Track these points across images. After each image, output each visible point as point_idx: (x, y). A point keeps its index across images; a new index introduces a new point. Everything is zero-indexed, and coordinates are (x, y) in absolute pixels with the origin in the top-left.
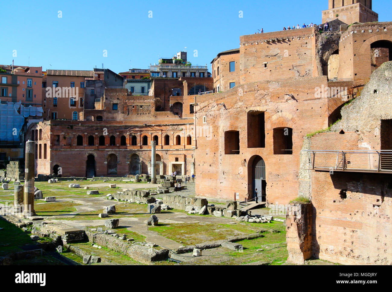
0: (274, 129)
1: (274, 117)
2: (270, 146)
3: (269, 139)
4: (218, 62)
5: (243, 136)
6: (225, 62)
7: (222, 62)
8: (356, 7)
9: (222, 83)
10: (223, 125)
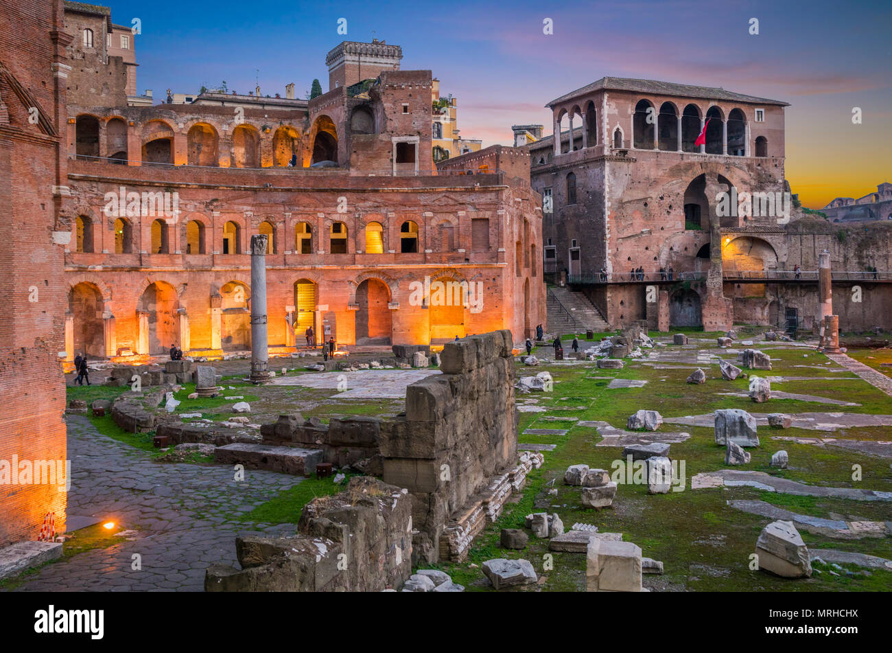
5: (523, 251)
10: (516, 231)
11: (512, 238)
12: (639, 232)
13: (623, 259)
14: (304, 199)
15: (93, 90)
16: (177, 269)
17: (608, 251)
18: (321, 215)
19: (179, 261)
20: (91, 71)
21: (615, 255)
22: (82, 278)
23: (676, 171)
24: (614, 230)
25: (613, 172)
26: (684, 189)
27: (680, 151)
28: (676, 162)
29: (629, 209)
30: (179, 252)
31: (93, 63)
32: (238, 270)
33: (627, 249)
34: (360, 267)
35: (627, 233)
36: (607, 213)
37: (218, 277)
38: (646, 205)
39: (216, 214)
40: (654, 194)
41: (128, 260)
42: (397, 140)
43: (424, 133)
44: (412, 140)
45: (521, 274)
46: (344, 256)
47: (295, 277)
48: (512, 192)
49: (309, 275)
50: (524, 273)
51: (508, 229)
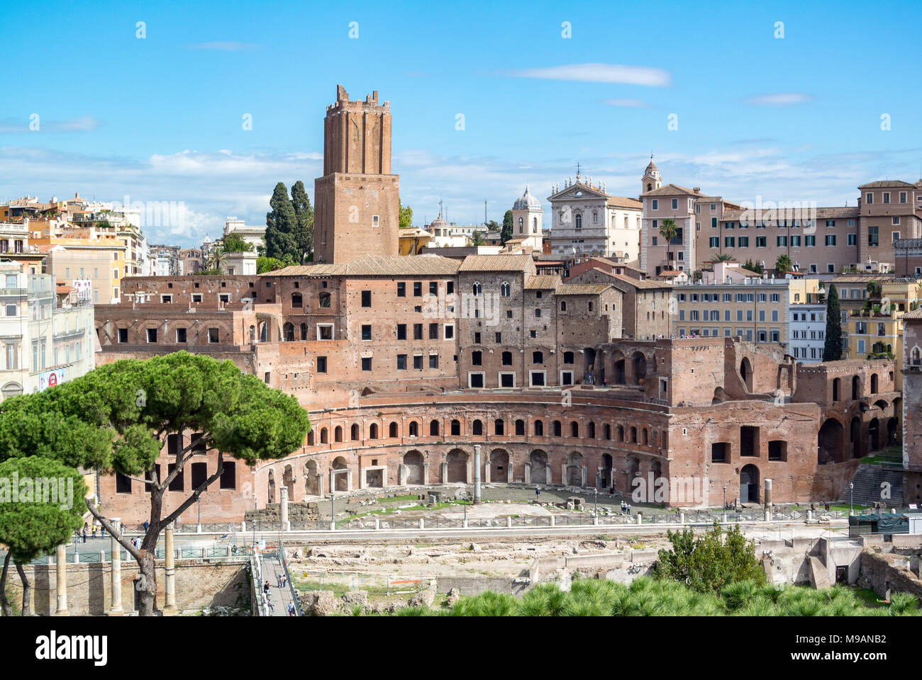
0: (769, 442)
1: (770, 432)
2: (766, 455)
3: (764, 449)
4: (325, 285)
5: (735, 448)
6: (353, 289)
7: (349, 289)
8: (394, 180)
9: (349, 324)
10: (710, 437)
11: (700, 442)
13: (920, 452)
14: (606, 412)
15: (593, 334)
16: (546, 444)
17: (905, 445)
18: (613, 421)
19: (547, 440)
20: (591, 324)
22: (497, 447)
30: (547, 436)
31: (593, 320)
32: (575, 446)
34: (627, 450)
37: (567, 449)
39: (566, 417)
41: (521, 439)
42: (660, 378)
43: (669, 375)
44: (666, 379)
45: (729, 462)
46: (622, 444)
47: (602, 452)
48: (697, 415)
49: (609, 453)
50: (739, 461)
51: (686, 438)
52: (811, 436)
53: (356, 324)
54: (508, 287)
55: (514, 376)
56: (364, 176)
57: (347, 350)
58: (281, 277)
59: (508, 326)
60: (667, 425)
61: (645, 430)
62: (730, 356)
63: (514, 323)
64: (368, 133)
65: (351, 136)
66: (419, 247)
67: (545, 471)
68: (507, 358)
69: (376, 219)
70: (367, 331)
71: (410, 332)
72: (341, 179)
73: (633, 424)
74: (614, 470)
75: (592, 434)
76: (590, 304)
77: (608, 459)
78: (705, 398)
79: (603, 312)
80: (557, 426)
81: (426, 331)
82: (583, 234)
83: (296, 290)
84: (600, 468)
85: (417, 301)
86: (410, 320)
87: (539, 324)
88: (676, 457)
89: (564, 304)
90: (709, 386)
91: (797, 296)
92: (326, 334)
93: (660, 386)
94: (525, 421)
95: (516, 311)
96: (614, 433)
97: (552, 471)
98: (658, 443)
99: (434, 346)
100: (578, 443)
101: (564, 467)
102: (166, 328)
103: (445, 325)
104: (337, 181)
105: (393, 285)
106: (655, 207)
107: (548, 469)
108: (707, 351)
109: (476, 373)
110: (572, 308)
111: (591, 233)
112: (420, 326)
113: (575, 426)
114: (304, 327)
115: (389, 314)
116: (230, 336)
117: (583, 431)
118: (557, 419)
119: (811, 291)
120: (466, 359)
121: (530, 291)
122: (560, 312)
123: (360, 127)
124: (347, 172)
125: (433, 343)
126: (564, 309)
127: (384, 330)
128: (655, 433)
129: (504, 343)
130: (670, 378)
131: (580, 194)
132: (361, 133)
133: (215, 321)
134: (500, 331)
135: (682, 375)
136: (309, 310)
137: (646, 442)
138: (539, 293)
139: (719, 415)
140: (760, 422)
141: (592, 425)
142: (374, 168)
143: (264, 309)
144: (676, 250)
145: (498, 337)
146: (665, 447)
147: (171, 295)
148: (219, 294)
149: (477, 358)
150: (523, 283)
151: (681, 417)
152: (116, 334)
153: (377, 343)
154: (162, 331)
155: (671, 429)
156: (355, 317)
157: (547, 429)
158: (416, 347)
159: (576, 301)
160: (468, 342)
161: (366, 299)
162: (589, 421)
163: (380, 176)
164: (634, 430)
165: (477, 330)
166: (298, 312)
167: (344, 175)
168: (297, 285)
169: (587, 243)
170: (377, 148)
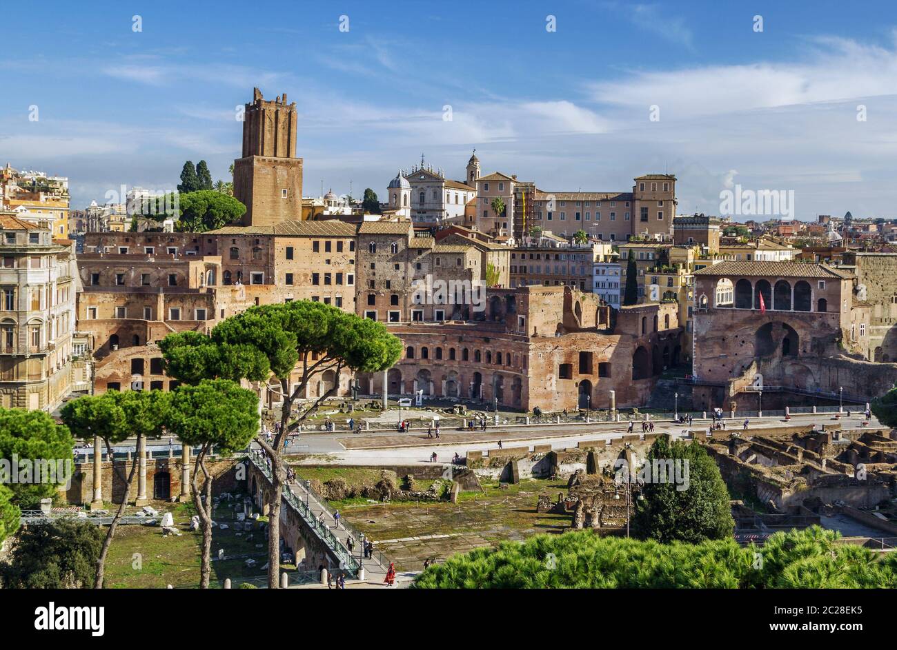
0: (599, 364)
1: (600, 356)
2: (597, 374)
3: (596, 369)
4: (257, 242)
5: (576, 367)
6: (280, 244)
7: (276, 246)
8: (299, 163)
9: (276, 272)
10: (558, 360)
11: (550, 364)
12: (718, 355)
13: (705, 370)
14: (477, 341)
16: (429, 365)
17: (694, 365)
18: (482, 348)
19: (431, 362)
21: (699, 368)
23: (749, 321)
24: (698, 353)
25: (699, 321)
26: (754, 331)
27: (753, 309)
28: (749, 314)
29: (710, 342)
30: (431, 359)
31: (460, 272)
32: (453, 366)
33: (707, 366)
34: (493, 370)
35: (707, 356)
36: (694, 344)
37: (446, 369)
38: (724, 340)
39: (446, 345)
40: (730, 334)
41: (411, 361)
42: (519, 316)
43: (527, 314)
44: (524, 317)
45: (571, 378)
46: (489, 365)
47: (474, 371)
48: (548, 344)
49: (478, 371)
50: (578, 378)
51: (541, 361)
52: (628, 359)
53: (281, 273)
54: (396, 246)
55: (400, 314)
56: (276, 158)
57: (275, 292)
58: (222, 235)
59: (396, 276)
60: (528, 350)
61: (509, 355)
62: (568, 300)
63: (400, 274)
64: (280, 126)
65: (267, 128)
66: (315, 214)
67: (429, 385)
68: (395, 300)
69: (285, 192)
70: (289, 279)
71: (322, 280)
72: (258, 160)
73: (498, 350)
74: (483, 384)
75: (465, 358)
76: (459, 260)
77: (478, 377)
78: (550, 331)
79: (467, 266)
80: (439, 351)
81: (333, 280)
82: (426, 207)
83: (234, 246)
84: (472, 383)
85: (328, 255)
86: (322, 270)
87: (419, 274)
88: (534, 375)
89: (438, 259)
90: (553, 322)
91: (598, 257)
92: (258, 279)
93: (519, 321)
94: (414, 347)
95: (402, 265)
96: (483, 358)
97: (434, 385)
98: (519, 363)
99: (339, 290)
100: (456, 364)
101: (444, 382)
102: (133, 274)
103: (348, 274)
104: (255, 162)
105: (309, 243)
106: (486, 189)
107: (431, 384)
108: (552, 296)
109: (370, 311)
110: (444, 263)
111: (431, 207)
112: (329, 274)
113: (452, 351)
114: (239, 273)
115: (306, 265)
116: (185, 281)
117: (459, 355)
118: (440, 346)
119: (606, 253)
120: (363, 300)
121: (413, 249)
122: (435, 266)
123: (273, 121)
124: (262, 155)
125: (338, 288)
126: (438, 264)
127: (303, 278)
128: (517, 357)
129: (392, 288)
130: (527, 317)
131: (423, 177)
132: (274, 125)
133: (174, 269)
134: (388, 278)
135: (536, 314)
136: (244, 261)
137: (509, 364)
138: (420, 251)
139: (564, 344)
140: (593, 349)
141: (466, 351)
142: (284, 153)
143: (209, 260)
144: (502, 220)
145: (388, 284)
146: (526, 366)
147: (128, 247)
148: (168, 248)
149: (371, 300)
150: (407, 243)
151: (538, 345)
152: (90, 279)
153: (296, 287)
154: (129, 275)
155: (531, 354)
156: (281, 267)
157: (431, 355)
158: (326, 291)
159: (448, 258)
160: (364, 287)
161: (290, 253)
162: (464, 347)
163: (288, 159)
164: (499, 355)
165: (372, 278)
166: (235, 263)
167: (261, 158)
168: (234, 241)
169: (428, 214)
170: (286, 137)
